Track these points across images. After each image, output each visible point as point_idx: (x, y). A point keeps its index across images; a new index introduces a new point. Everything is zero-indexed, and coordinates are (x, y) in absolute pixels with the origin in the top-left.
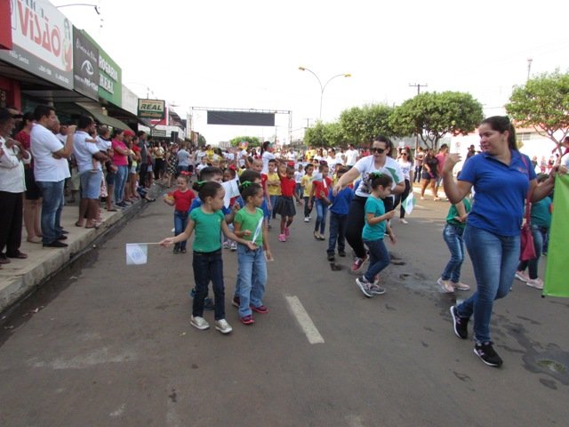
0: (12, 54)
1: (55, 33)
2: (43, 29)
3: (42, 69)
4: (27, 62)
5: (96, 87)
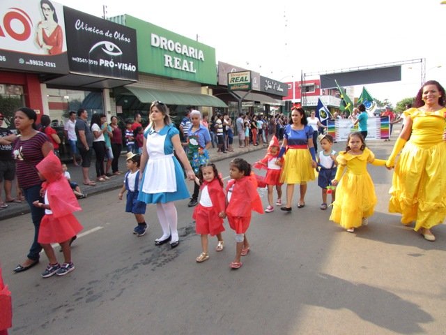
1: (14, 16)
5: (132, 68)
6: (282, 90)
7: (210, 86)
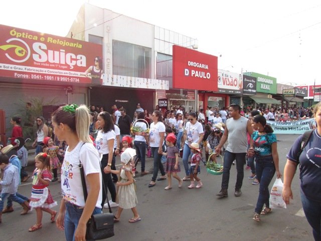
0: (220, 91)
1: (235, 80)
2: (230, 80)
3: (230, 92)
4: (224, 91)
5: (255, 91)
6: (304, 93)
7: (271, 94)
